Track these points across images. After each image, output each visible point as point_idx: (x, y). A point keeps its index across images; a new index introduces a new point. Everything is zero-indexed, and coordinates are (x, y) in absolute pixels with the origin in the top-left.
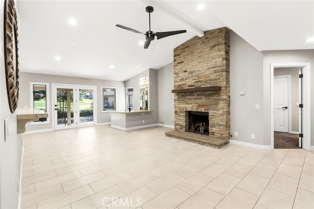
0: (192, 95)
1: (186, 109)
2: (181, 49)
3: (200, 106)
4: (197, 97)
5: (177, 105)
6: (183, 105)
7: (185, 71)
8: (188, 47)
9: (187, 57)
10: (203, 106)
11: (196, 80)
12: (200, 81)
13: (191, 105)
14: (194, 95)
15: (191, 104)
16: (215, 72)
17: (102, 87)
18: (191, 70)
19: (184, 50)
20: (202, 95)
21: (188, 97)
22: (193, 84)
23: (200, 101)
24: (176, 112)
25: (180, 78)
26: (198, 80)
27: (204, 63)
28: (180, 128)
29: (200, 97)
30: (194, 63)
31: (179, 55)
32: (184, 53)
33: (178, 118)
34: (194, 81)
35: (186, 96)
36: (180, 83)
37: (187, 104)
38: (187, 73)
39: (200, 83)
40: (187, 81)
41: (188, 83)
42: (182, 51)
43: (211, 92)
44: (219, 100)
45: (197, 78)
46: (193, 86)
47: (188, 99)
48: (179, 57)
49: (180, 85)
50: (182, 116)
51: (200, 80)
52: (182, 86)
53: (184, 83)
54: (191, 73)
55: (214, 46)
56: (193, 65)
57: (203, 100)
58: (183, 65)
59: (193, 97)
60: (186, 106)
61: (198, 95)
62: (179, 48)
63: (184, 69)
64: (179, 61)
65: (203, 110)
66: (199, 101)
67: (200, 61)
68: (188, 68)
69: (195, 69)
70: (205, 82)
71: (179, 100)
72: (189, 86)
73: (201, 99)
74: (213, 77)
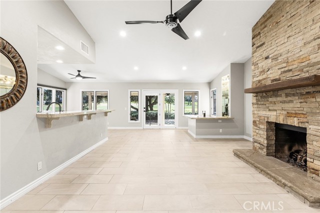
0: (277, 96)
1: (268, 118)
2: (261, 25)
3: (289, 115)
4: (285, 99)
5: (256, 112)
6: (264, 113)
7: (267, 58)
8: (271, 16)
9: (270, 34)
10: (296, 115)
11: (283, 70)
12: (291, 70)
13: (275, 113)
14: (281, 96)
15: (276, 110)
16: (319, 47)
17: (184, 91)
18: (275, 53)
19: (266, 24)
20: (294, 95)
21: (270, 99)
22: (278, 77)
23: (291, 105)
24: (254, 122)
25: (260, 70)
26: (286, 69)
28: (259, 148)
29: (289, 98)
30: (280, 40)
31: (259, 34)
32: (266, 29)
33: (257, 131)
34: (279, 72)
35: (267, 97)
36: (260, 78)
37: (270, 110)
38: (270, 60)
39: (290, 74)
40: (269, 72)
41: (271, 76)
42: (263, 26)
43: (310, 89)
45: (284, 65)
46: (279, 80)
47: (271, 102)
48: (259, 37)
49: (259, 81)
50: (263, 130)
51: (290, 68)
52: (263, 82)
53: (264, 76)
54: (275, 59)
56: (278, 45)
57: (296, 104)
58: (264, 48)
59: (279, 99)
60: (268, 113)
61: (287, 95)
62: (259, 24)
63: (265, 55)
64: (259, 44)
65: (294, 122)
66: (289, 107)
67: (291, 34)
68: (271, 52)
69: (281, 51)
70: (299, 71)
71: (258, 104)
72: (273, 81)
73: (291, 101)
74: (316, 57)
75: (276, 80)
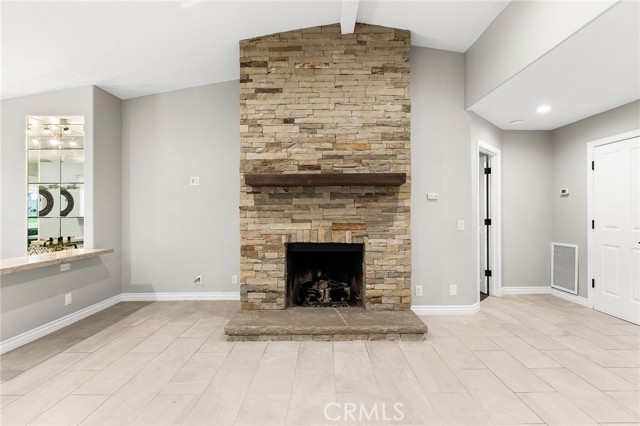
0: (312, 195)
1: (289, 236)
2: (272, 49)
3: (337, 227)
4: (328, 201)
5: (250, 227)
6: (279, 227)
7: (287, 121)
8: (299, 48)
9: (294, 77)
10: (349, 226)
11: (325, 153)
12: (341, 157)
13: (307, 226)
14: (320, 196)
15: (310, 221)
16: (384, 137)
18: (310, 119)
19: (284, 54)
20: (346, 196)
21: (296, 201)
22: (315, 163)
23: (340, 212)
24: (247, 251)
25: (267, 139)
26: (334, 152)
27: (351, 108)
28: (264, 301)
29: (338, 201)
30: (319, 100)
31: (264, 64)
32: (283, 64)
33: (257, 267)
34: (320, 155)
35: (290, 196)
36: (269, 156)
37: (293, 221)
38: (296, 129)
39: (340, 162)
40: (293, 150)
41: (297, 157)
42: (276, 55)
43: (372, 190)
44: (394, 210)
45: (330, 146)
46: (318, 168)
47: (298, 207)
48: (264, 70)
49: (265, 162)
50: (275, 261)
51: (340, 153)
52: (277, 166)
53: (282, 154)
54: (310, 129)
55: (383, 69)
56: (314, 107)
57: (350, 211)
58: (279, 98)
59: (316, 201)
60: (289, 227)
61: (333, 196)
62: (264, 45)
63: (283, 113)
64: (263, 86)
65: (347, 238)
66: (337, 214)
67: (341, 100)
68: (298, 113)
69: (322, 121)
70: (356, 161)
71: (259, 210)
72: (303, 168)
73: (342, 206)
74: (379, 149)
75: (311, 167)
